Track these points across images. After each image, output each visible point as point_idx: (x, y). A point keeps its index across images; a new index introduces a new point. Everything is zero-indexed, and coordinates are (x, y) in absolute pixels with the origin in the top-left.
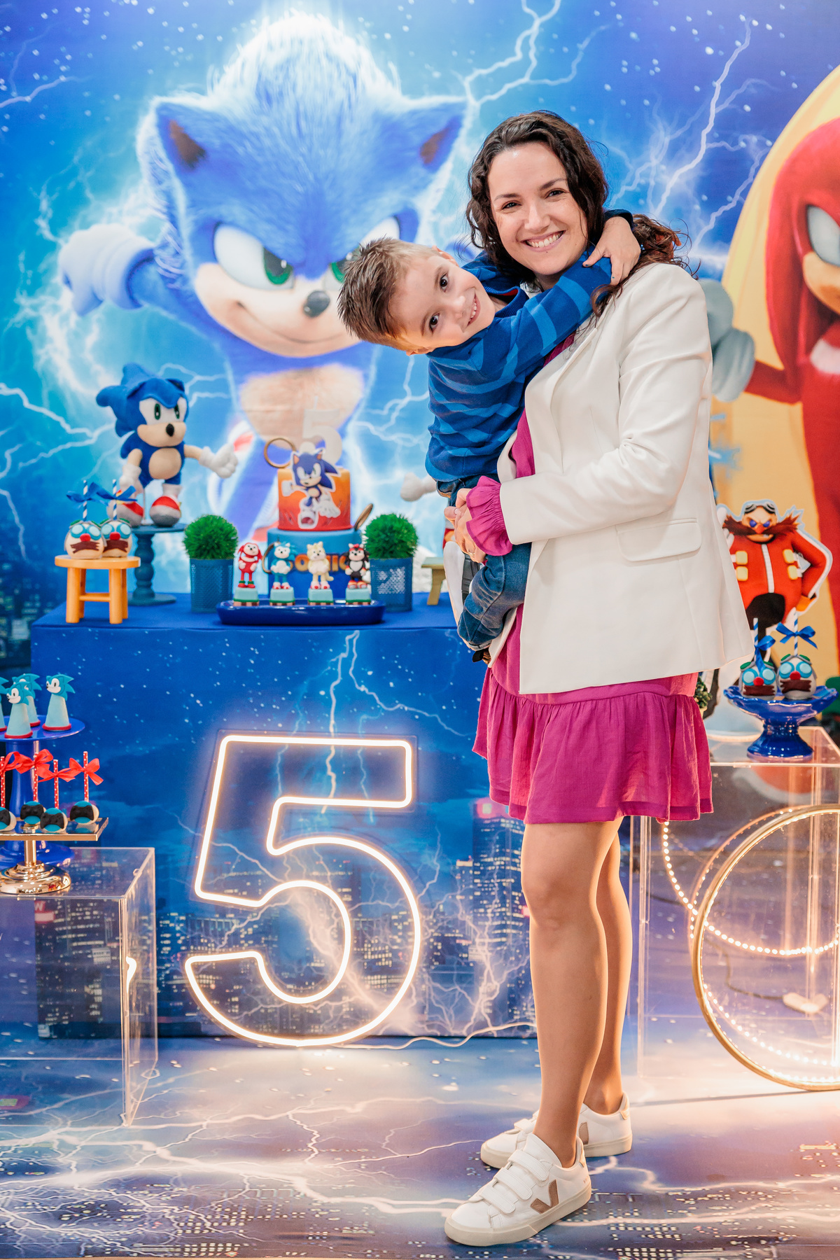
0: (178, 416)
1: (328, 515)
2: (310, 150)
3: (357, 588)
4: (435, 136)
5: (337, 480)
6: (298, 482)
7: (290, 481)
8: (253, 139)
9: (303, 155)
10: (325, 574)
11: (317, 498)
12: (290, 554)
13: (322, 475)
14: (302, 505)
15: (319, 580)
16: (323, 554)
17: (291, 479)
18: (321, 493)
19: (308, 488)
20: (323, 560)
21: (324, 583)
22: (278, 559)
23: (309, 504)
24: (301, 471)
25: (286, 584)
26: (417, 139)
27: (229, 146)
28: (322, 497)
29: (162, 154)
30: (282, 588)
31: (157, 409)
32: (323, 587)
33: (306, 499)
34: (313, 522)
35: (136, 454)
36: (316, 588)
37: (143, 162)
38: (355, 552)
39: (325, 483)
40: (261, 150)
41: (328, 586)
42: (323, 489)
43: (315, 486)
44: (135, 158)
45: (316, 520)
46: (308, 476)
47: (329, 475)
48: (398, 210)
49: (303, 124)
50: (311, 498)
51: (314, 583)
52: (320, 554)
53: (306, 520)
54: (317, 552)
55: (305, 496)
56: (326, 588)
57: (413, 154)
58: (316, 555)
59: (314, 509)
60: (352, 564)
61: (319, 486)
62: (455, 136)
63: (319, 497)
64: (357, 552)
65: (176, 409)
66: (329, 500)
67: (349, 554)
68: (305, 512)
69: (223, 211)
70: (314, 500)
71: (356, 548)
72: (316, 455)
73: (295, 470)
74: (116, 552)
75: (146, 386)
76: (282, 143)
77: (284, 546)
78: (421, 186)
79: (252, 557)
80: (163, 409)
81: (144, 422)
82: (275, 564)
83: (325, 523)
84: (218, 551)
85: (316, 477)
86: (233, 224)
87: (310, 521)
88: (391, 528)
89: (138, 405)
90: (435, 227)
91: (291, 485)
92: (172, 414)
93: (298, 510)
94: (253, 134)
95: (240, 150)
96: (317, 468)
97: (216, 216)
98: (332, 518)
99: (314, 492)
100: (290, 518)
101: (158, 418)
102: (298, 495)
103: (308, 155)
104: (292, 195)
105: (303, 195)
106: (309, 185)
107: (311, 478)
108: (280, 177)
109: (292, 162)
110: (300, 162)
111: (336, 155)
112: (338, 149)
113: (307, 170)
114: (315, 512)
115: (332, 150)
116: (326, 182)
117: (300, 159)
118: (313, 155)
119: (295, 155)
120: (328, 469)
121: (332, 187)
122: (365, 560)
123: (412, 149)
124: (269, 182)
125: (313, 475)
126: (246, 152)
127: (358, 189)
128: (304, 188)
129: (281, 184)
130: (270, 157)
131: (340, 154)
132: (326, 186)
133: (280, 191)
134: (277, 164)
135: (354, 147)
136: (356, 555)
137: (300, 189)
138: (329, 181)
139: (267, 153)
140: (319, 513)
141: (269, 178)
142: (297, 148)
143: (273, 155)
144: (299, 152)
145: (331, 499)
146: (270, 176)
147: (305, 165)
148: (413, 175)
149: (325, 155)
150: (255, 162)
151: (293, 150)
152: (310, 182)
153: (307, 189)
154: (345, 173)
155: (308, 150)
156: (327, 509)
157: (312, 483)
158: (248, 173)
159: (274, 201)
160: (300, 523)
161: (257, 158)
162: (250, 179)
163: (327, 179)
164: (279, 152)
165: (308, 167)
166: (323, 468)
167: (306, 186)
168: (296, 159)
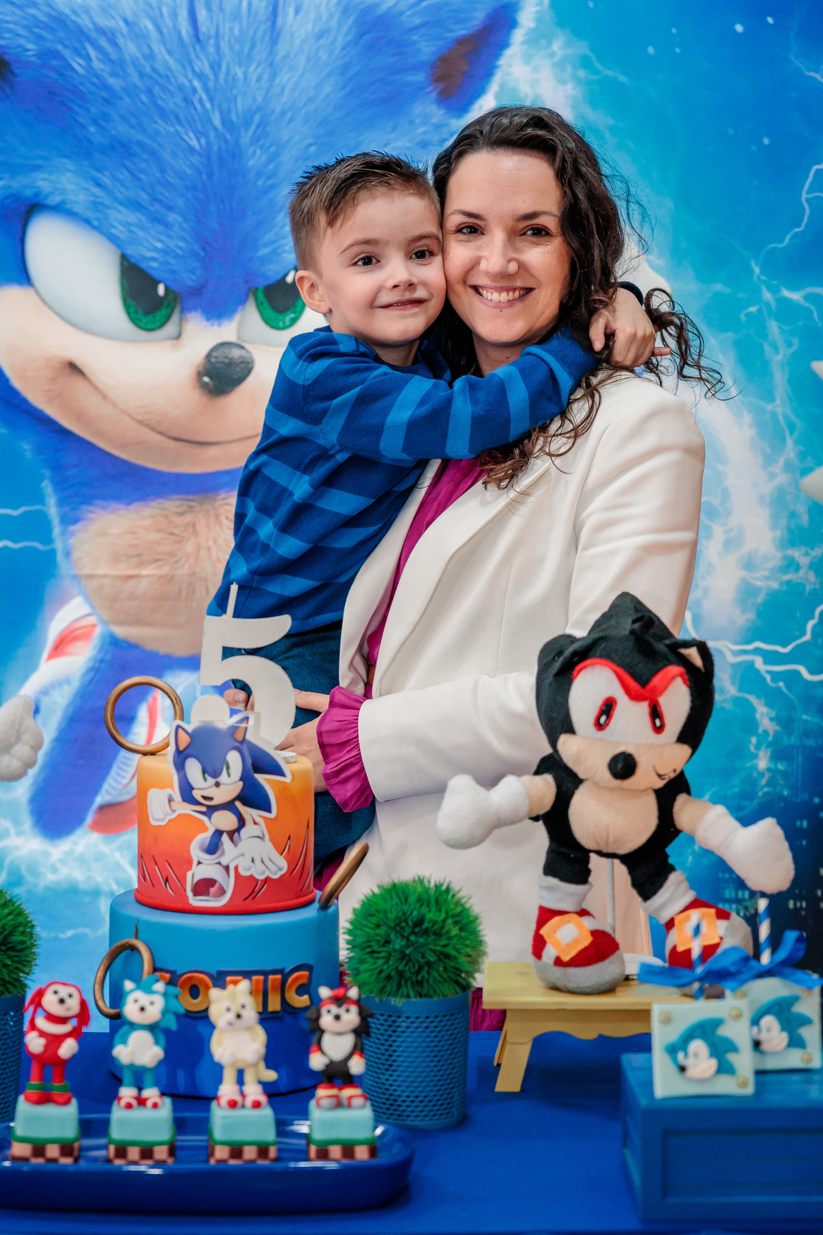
1: (259, 873)
2: (215, 66)
3: (339, 1104)
4: (461, 42)
5: (283, 791)
7: (169, 791)
8: (103, 43)
9: (201, 76)
10: (256, 1065)
12: (165, 1012)
14: (196, 852)
15: (240, 1081)
16: (251, 1014)
17: (172, 787)
18: (242, 822)
19: (211, 810)
20: (249, 1029)
21: (254, 1091)
22: (133, 1026)
24: (193, 768)
25: (152, 1093)
26: (427, 49)
27: (56, 54)
30: (142, 1102)
32: (249, 1101)
33: (205, 837)
34: (222, 892)
36: (233, 1104)
38: (334, 1009)
40: (118, 66)
41: (263, 1099)
43: (229, 806)
45: (230, 886)
46: (211, 781)
50: (218, 833)
51: (226, 1090)
52: (244, 1013)
54: (236, 1009)
55: (206, 829)
56: (257, 1105)
57: (420, 77)
58: (231, 1016)
59: (224, 861)
61: (238, 804)
62: (504, 45)
63: (238, 830)
64: (342, 1011)
66: (261, 838)
67: (318, 1017)
69: (42, 182)
71: (340, 1000)
72: (233, 731)
73: (180, 765)
76: (159, 50)
79: (62, 1020)
82: (124, 1041)
83: (252, 894)
85: (230, 784)
86: (61, 210)
88: (419, 922)
91: (170, 800)
93: (188, 863)
94: (101, 31)
95: (77, 63)
96: (234, 759)
97: (28, 193)
98: (267, 880)
99: (225, 820)
100: (167, 880)
102: (186, 827)
103: (211, 77)
104: (180, 153)
105: (200, 155)
106: (212, 134)
107: (217, 785)
108: (157, 118)
109: (181, 87)
110: (194, 90)
111: (266, 77)
112: (271, 64)
113: (208, 105)
114: (227, 868)
115: (258, 66)
116: (247, 130)
117: (196, 83)
118: (222, 77)
119: (186, 76)
120: (260, 763)
121: (258, 140)
122: (361, 1032)
123: (417, 68)
124: (132, 127)
125: (223, 778)
126: (89, 68)
127: (310, 145)
128: (203, 141)
129: (158, 132)
130: (136, 79)
131: (274, 76)
132: (246, 138)
133: (155, 146)
134: (150, 92)
135: (303, 61)
136: (337, 1017)
137: (194, 143)
138: (253, 128)
139: (131, 70)
140: (236, 868)
141: (134, 121)
142: (190, 62)
143: (142, 75)
144: (194, 71)
145: (267, 837)
146: (136, 117)
147: (204, 97)
148: (418, 121)
149: (245, 78)
150: (107, 87)
151: (183, 66)
152: (215, 129)
153: (208, 143)
154: (283, 113)
155: (212, 66)
156: (258, 861)
157: (221, 796)
158: (93, 110)
159: (144, 165)
160: (189, 893)
161: (111, 81)
162: (95, 122)
163: (247, 123)
164: (154, 70)
165: (211, 100)
166: (249, 761)
167: (207, 137)
168: (187, 83)
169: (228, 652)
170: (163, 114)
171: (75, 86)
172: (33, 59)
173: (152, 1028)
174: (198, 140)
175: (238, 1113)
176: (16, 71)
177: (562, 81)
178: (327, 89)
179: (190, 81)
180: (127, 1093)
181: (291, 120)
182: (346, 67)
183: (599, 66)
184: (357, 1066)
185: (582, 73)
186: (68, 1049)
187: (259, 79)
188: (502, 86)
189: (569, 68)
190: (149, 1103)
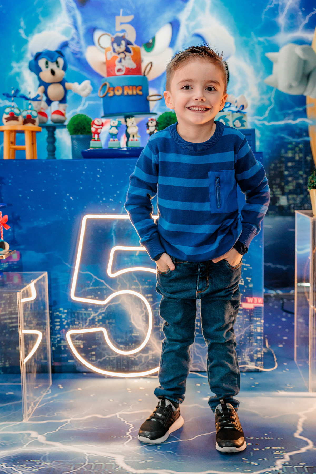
0: (58, 67)
1: (130, 67)
6: (114, 51)
7: (110, 51)
10: (136, 134)
11: (124, 58)
13: (126, 46)
14: (117, 63)
15: (133, 137)
16: (135, 123)
18: (126, 56)
19: (119, 54)
20: (135, 126)
22: (113, 127)
23: (120, 61)
24: (115, 45)
25: (116, 139)
28: (127, 58)
30: (114, 141)
31: (47, 63)
32: (135, 139)
34: (122, 71)
36: (132, 140)
38: (151, 121)
39: (127, 50)
41: (138, 139)
42: (127, 54)
43: (123, 52)
45: (124, 70)
46: (119, 47)
47: (129, 46)
50: (121, 59)
53: (119, 70)
55: (118, 58)
58: (131, 124)
59: (123, 64)
60: (150, 128)
61: (125, 52)
65: (57, 63)
66: (130, 59)
67: (148, 123)
68: (118, 66)
70: (123, 60)
72: (123, 37)
73: (112, 44)
77: (115, 120)
80: (50, 63)
81: (41, 70)
82: (111, 129)
83: (129, 71)
85: (123, 47)
87: (121, 70)
89: (38, 63)
91: (111, 53)
92: (55, 65)
93: (115, 65)
96: (123, 43)
98: (132, 69)
99: (122, 55)
101: (47, 67)
114: (123, 66)
120: (128, 43)
125: (121, 46)
136: (152, 123)
140: (125, 66)
156: (129, 64)
157: (121, 50)
160: (116, 71)
169: (121, 24)
173: (116, 127)
175: (133, 142)
180: (111, 139)
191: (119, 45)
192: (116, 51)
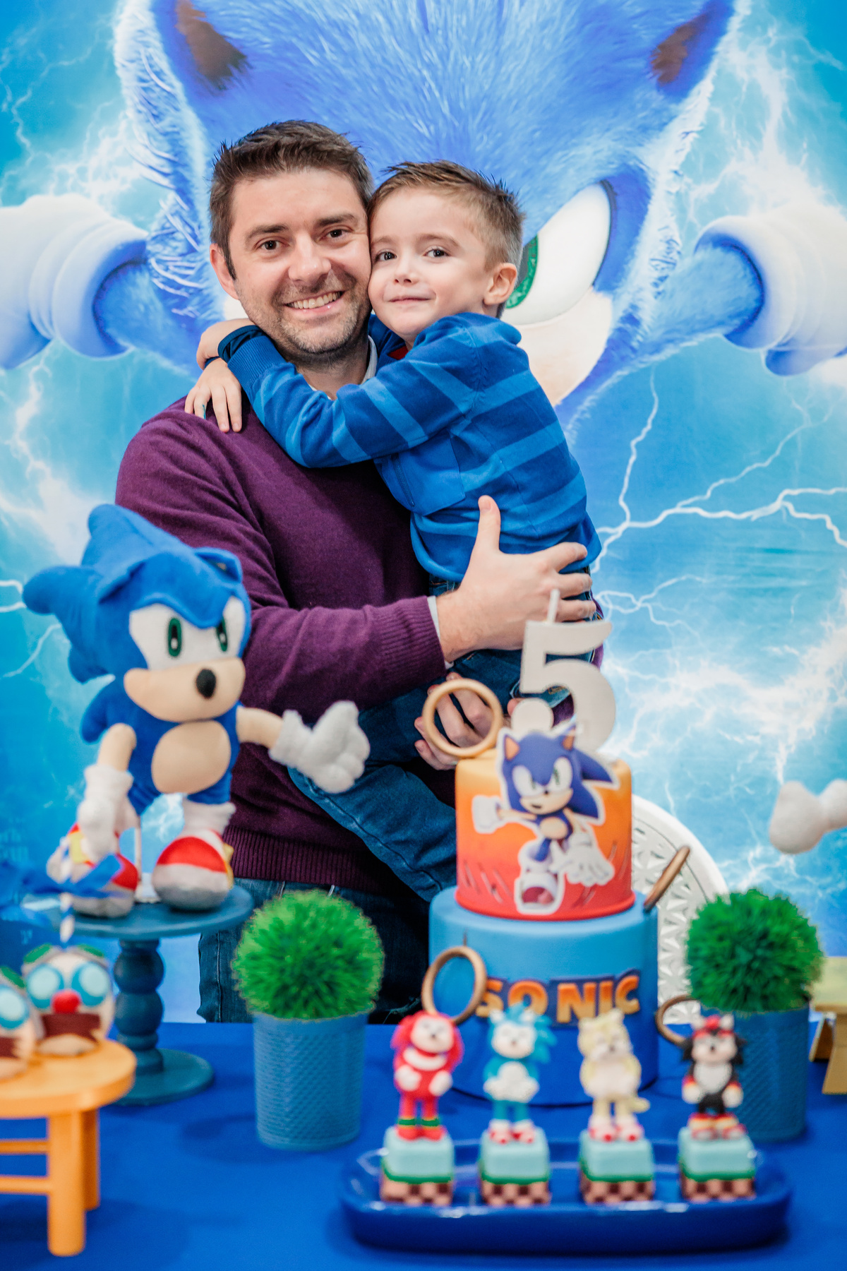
0: (224, 646)
2: (444, 57)
4: (680, 29)
5: (609, 796)
6: (515, 801)
7: (495, 799)
8: (336, 36)
9: (429, 66)
10: (628, 1096)
11: (561, 842)
12: (537, 1045)
13: (575, 786)
15: (613, 1111)
16: (624, 1046)
17: (498, 793)
18: (570, 829)
19: (540, 818)
20: (623, 1061)
21: (629, 1126)
22: (505, 1059)
23: (543, 855)
24: (522, 777)
25: (524, 1126)
26: (647, 37)
27: (291, 47)
28: (573, 840)
29: (163, 63)
30: (516, 1136)
31: (174, 632)
32: (623, 1135)
33: (534, 844)
34: (551, 899)
35: (119, 738)
37: (127, 78)
38: (709, 1040)
39: (581, 804)
40: (350, 57)
42: (576, 819)
43: (558, 814)
44: (112, 68)
45: (559, 894)
46: (540, 789)
47: (591, 786)
48: (609, 171)
49: (431, 6)
50: (548, 841)
51: (599, 1121)
52: (617, 1045)
53: (533, 895)
54: (608, 1041)
56: (632, 1138)
57: (640, 64)
58: (603, 1049)
59: (554, 868)
61: (568, 813)
62: (720, 32)
63: (567, 838)
64: (716, 1042)
65: (221, 629)
66: (589, 844)
67: (692, 1049)
70: (554, 846)
71: (713, 1030)
72: (562, 739)
73: (508, 773)
74: (68, 1043)
75: (146, 573)
76: (390, 41)
78: (654, 126)
79: (432, 1055)
80: (188, 631)
81: (141, 663)
82: (495, 1073)
83: (580, 901)
84: (329, 999)
85: (560, 792)
87: (542, 897)
89: (125, 622)
90: (680, 202)
91: (498, 808)
92: (209, 639)
93: (516, 870)
94: (334, 24)
95: (311, 56)
99: (554, 828)
100: (494, 887)
101: (175, 652)
102: (515, 835)
103: (440, 66)
104: (410, 140)
105: (429, 142)
106: (441, 122)
107: (547, 793)
108: (387, 106)
109: (411, 77)
110: (424, 80)
111: (492, 66)
112: (497, 53)
113: (437, 94)
114: (556, 876)
115: (484, 57)
116: (474, 118)
117: (425, 73)
118: (450, 67)
119: (416, 66)
120: (588, 770)
121: (485, 126)
122: (736, 1062)
123: (639, 55)
124: (365, 116)
125: (552, 786)
126: (323, 60)
127: (534, 131)
128: (432, 128)
129: (389, 120)
130: (368, 70)
131: (500, 64)
132: (473, 125)
133: (386, 133)
134: (381, 82)
135: (528, 50)
136: (713, 1049)
137: (424, 130)
138: (480, 115)
139: (363, 61)
140: (565, 876)
141: (366, 110)
142: (420, 53)
143: (373, 66)
144: (422, 60)
145: (595, 843)
146: (368, 106)
147: (433, 86)
148: (639, 106)
149: (473, 67)
150: (339, 78)
151: (412, 56)
152: (444, 116)
153: (437, 130)
154: (509, 100)
155: (440, 57)
156: (586, 868)
157: (550, 804)
158: (326, 99)
159: (375, 153)
160: (518, 899)
161: (344, 71)
162: (329, 111)
163: (475, 111)
164: (384, 60)
165: (440, 91)
166: (578, 769)
167: (436, 124)
168: (417, 73)
169: (551, 658)
170: (393, 102)
171: (310, 77)
172: (269, 52)
173: (525, 1061)
174: (428, 127)
175: (613, 1147)
176: (253, 63)
177: (777, 66)
178: (551, 76)
179: (420, 71)
180: (499, 1127)
181: (516, 107)
182: (570, 54)
183: (812, 51)
184: (733, 1097)
185: (796, 58)
186: (441, 1084)
187: (486, 68)
188: (719, 72)
189: (783, 53)
190: (524, 1138)
191: (543, 778)
192: (526, 803)
